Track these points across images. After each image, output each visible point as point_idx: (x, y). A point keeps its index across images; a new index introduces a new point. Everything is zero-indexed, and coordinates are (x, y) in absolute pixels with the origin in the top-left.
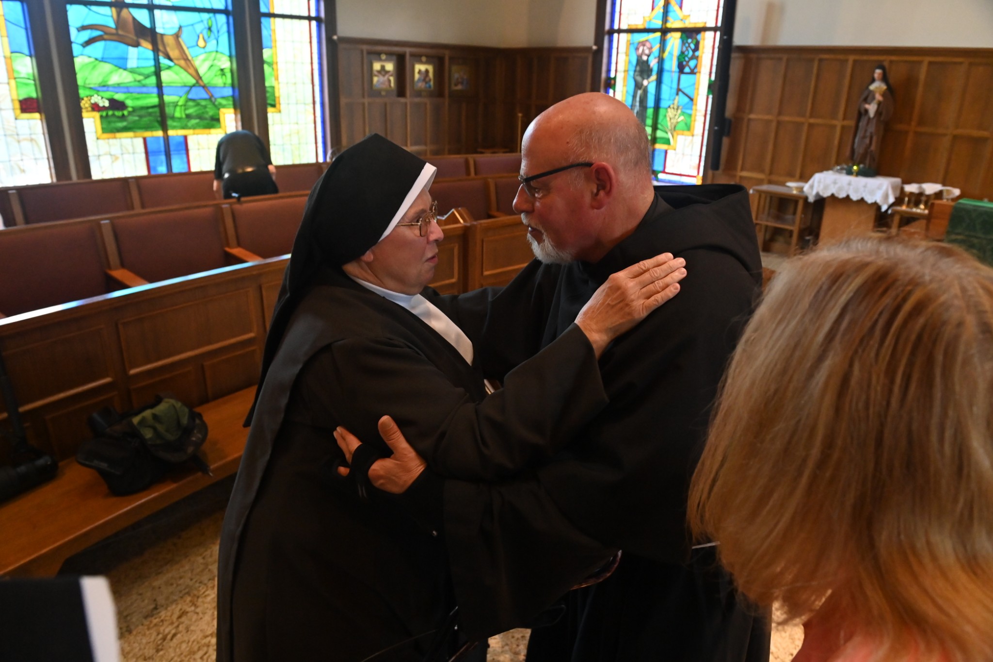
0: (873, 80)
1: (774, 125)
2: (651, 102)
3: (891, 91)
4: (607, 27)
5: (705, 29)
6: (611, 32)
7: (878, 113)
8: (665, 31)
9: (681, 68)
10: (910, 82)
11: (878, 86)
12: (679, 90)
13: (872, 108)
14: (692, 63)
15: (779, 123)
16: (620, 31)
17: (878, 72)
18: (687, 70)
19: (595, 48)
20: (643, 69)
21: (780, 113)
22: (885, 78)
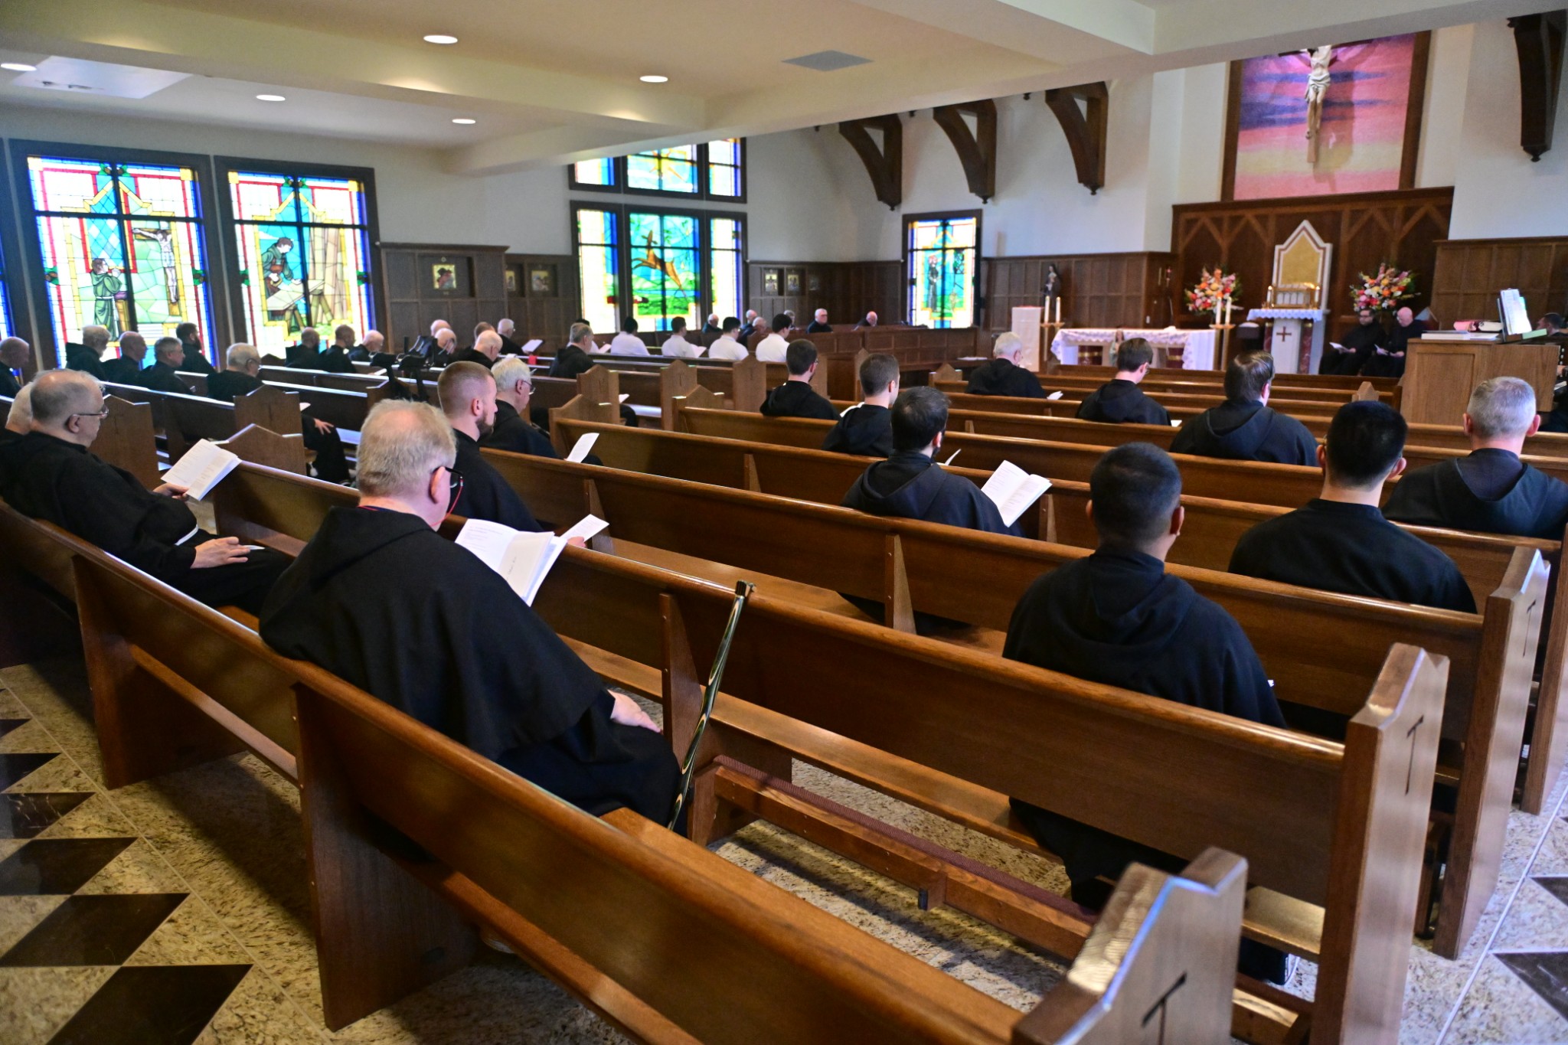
0: (1049, 272)
1: (1007, 300)
2: (939, 292)
3: (1059, 277)
4: (909, 247)
5: (967, 248)
6: (912, 250)
7: (1053, 288)
8: (944, 249)
9: (955, 270)
10: (1068, 271)
11: (1053, 275)
12: (955, 284)
13: (1050, 286)
14: (961, 268)
15: (1009, 298)
16: (917, 250)
17: (1051, 268)
18: (958, 272)
19: (902, 261)
20: (933, 272)
21: (1010, 292)
22: (1055, 271)
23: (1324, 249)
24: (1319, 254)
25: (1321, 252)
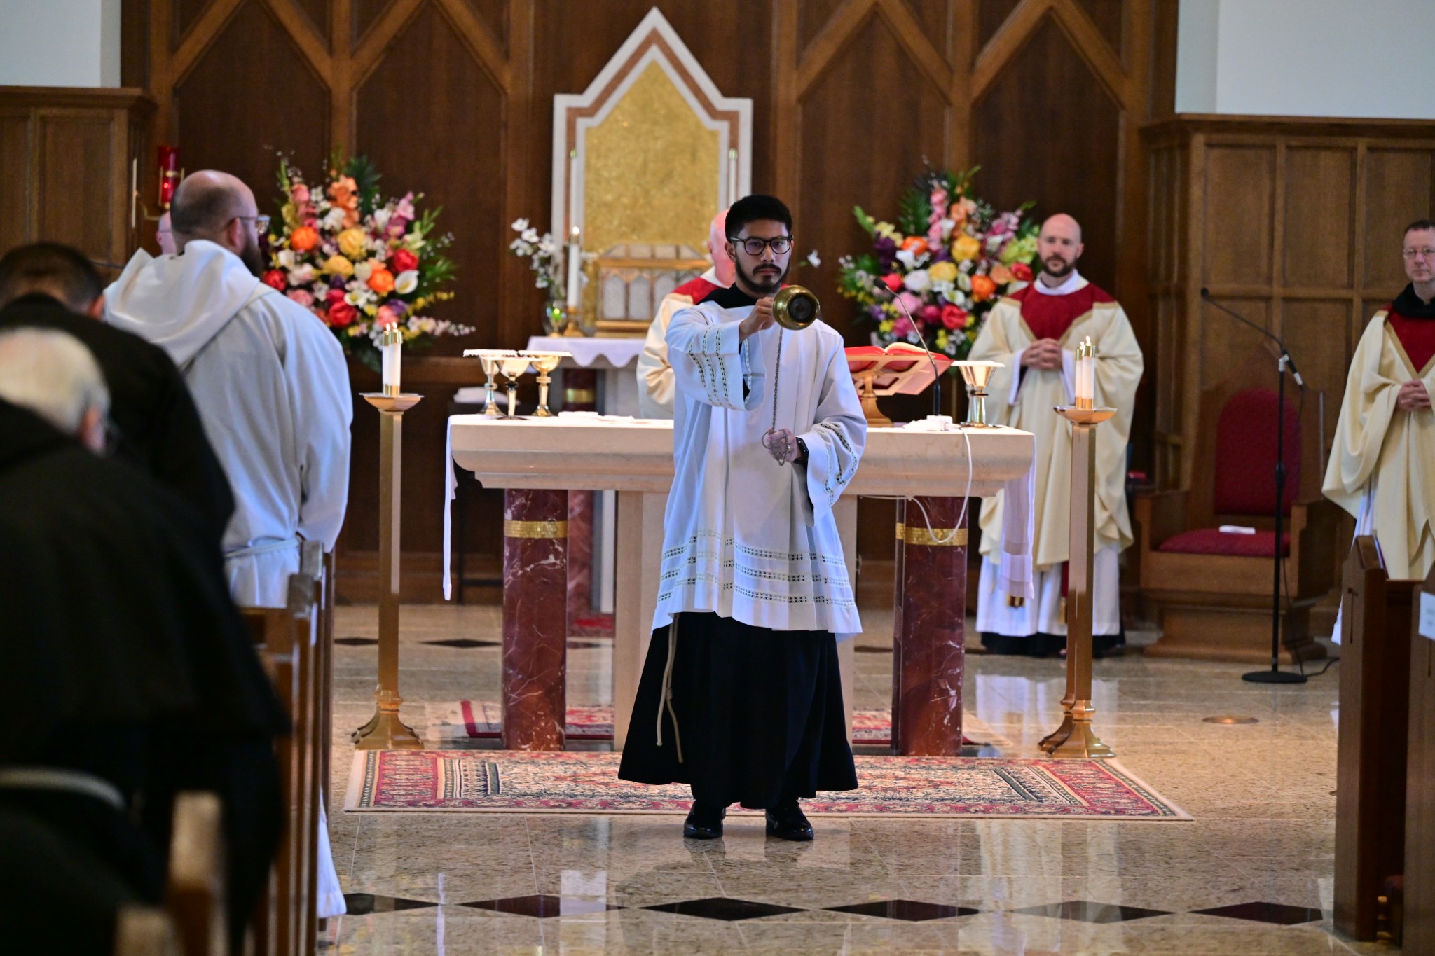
23: (732, 117)
24: (714, 135)
25: (723, 127)
